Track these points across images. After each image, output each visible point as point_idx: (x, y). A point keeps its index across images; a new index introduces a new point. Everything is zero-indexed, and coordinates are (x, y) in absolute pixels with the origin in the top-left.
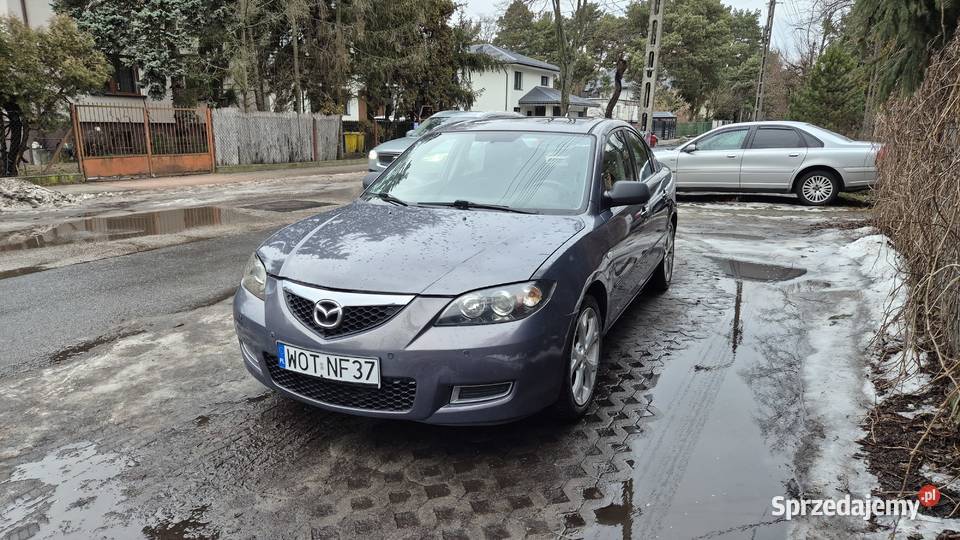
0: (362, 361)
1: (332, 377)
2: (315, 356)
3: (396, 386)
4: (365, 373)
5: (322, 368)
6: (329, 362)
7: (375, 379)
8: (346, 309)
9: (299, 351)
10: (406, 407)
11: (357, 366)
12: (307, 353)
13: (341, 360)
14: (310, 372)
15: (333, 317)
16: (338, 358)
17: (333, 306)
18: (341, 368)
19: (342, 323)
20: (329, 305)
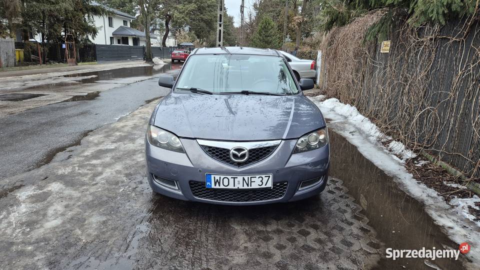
0: (263, 176)
1: (246, 187)
2: (234, 178)
3: (278, 186)
4: (265, 182)
5: (239, 184)
6: (244, 179)
7: (270, 185)
8: (250, 151)
9: (222, 177)
10: (281, 196)
11: (261, 179)
12: (229, 177)
13: (251, 178)
14: (231, 187)
15: (243, 156)
16: (250, 177)
17: (243, 150)
18: (251, 182)
19: (249, 158)
20: (239, 150)
